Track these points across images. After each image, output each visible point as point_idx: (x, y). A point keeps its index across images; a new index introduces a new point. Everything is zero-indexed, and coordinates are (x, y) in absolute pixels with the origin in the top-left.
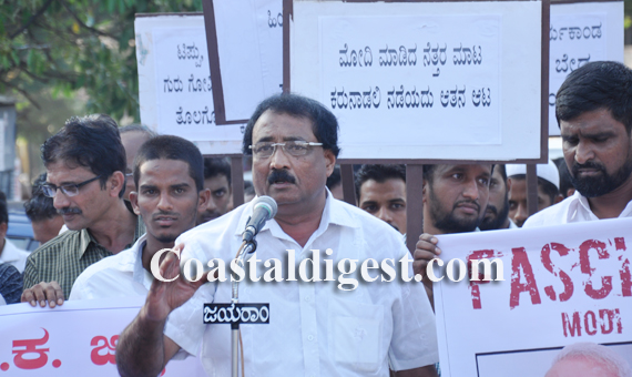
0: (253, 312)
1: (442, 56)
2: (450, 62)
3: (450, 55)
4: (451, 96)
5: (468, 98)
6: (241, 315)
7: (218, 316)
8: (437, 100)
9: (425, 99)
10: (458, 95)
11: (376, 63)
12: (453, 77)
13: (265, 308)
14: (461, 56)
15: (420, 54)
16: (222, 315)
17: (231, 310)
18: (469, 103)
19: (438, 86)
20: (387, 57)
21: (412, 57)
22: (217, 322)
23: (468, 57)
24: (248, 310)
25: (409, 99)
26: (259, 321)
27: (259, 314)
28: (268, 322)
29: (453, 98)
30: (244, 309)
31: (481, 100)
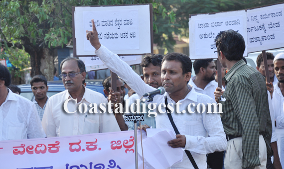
0: (139, 117)
1: (121, 23)
2: (123, 24)
3: (123, 22)
4: (124, 35)
5: (129, 35)
6: (135, 118)
7: (128, 119)
8: (119, 36)
9: (116, 36)
10: (126, 34)
11: (101, 25)
12: (124, 29)
13: (142, 116)
14: (126, 22)
15: (114, 22)
16: (130, 119)
17: (132, 117)
18: (129, 37)
19: (120, 32)
20: (104, 23)
21: (111, 23)
22: (128, 121)
23: (128, 22)
24: (138, 117)
25: (111, 36)
26: (141, 120)
27: (141, 118)
28: (144, 121)
29: (124, 36)
30: (136, 116)
31: (133, 36)
